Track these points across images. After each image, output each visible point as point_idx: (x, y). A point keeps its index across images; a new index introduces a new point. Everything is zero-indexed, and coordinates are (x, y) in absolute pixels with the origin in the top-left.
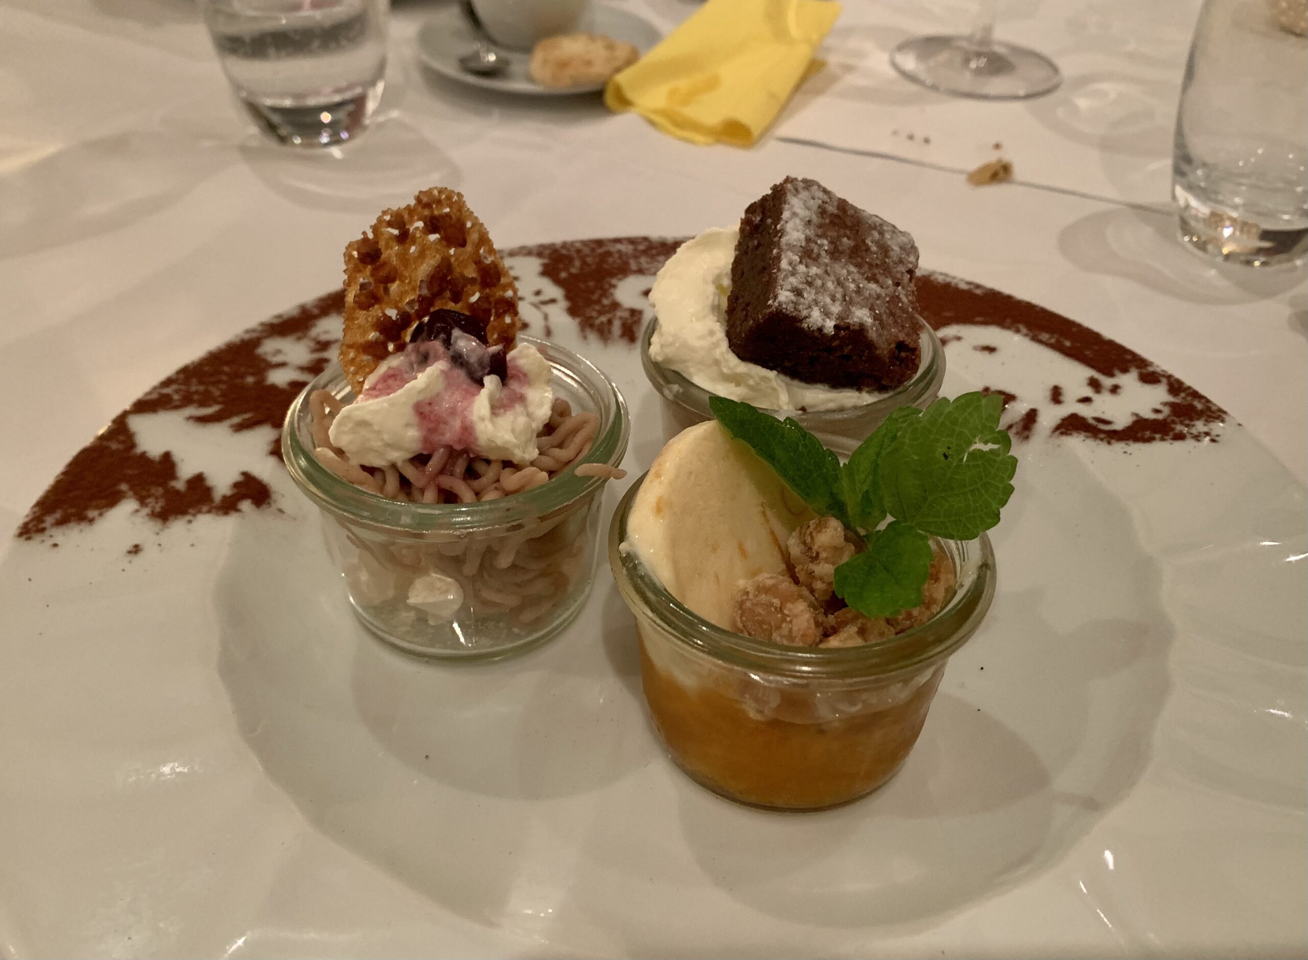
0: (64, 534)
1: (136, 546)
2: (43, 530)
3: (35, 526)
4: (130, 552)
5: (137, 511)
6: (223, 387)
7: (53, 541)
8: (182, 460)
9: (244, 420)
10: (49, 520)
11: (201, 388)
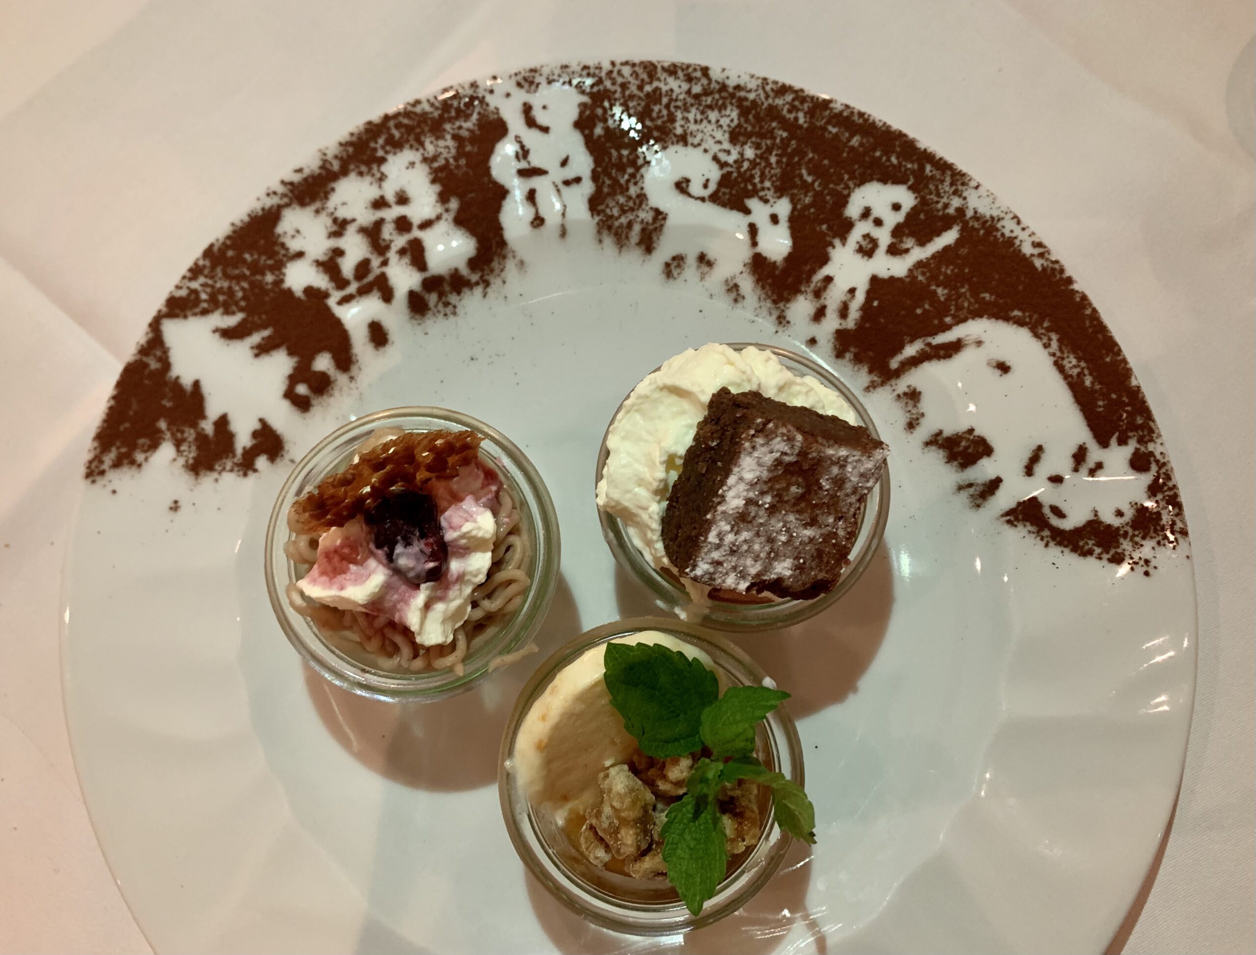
0: (120, 479)
1: (176, 502)
2: (102, 473)
3: (97, 467)
4: (171, 508)
5: (175, 460)
6: (245, 285)
7: (111, 487)
8: (210, 394)
9: (263, 339)
10: (109, 459)
11: (226, 284)
